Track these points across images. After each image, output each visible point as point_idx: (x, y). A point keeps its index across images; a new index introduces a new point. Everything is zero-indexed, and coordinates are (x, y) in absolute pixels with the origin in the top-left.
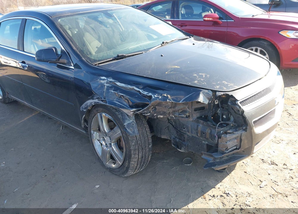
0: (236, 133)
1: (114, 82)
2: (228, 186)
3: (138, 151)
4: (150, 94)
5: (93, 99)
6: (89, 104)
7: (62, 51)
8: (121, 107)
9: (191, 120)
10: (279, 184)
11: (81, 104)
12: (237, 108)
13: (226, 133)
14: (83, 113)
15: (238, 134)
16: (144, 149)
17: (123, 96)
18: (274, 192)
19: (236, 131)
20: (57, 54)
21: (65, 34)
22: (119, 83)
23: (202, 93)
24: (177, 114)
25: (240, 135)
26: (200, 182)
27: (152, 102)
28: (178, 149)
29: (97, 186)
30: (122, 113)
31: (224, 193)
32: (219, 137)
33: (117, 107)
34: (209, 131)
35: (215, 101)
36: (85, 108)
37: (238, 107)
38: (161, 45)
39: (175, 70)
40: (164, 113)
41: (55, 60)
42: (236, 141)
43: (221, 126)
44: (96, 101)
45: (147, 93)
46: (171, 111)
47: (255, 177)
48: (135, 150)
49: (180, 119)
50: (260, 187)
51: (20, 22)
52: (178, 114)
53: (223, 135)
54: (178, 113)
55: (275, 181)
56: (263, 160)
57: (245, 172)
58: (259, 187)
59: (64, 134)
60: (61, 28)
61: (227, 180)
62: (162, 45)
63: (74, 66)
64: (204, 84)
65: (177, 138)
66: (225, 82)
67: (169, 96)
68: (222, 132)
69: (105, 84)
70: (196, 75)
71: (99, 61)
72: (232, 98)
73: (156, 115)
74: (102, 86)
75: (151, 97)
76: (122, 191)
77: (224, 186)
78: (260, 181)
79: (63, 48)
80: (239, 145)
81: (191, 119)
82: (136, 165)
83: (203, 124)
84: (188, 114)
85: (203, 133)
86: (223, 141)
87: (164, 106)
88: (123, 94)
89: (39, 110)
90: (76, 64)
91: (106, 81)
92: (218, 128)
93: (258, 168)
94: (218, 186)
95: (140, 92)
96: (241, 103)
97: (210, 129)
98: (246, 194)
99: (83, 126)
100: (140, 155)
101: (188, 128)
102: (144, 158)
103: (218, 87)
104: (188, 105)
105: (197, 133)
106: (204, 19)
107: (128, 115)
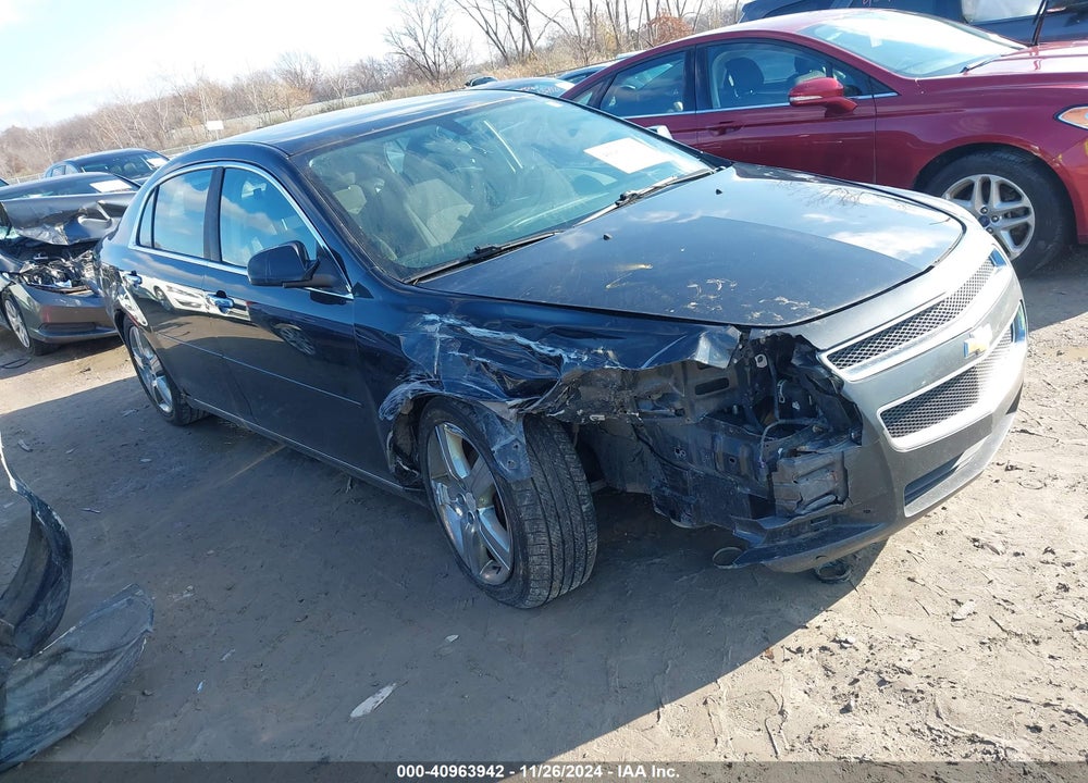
0: (827, 450)
1: (459, 326)
2: (848, 622)
3: (543, 522)
4: (559, 352)
5: (408, 381)
6: (398, 398)
7: (320, 251)
8: (480, 397)
9: (691, 422)
10: (1018, 607)
11: (379, 403)
12: (819, 374)
13: (794, 453)
14: (387, 425)
15: (832, 453)
16: (564, 516)
17: (485, 364)
18: (995, 631)
19: (827, 445)
20: (307, 262)
21: (326, 199)
22: (475, 329)
23: (706, 336)
24: (646, 407)
25: (838, 458)
26: (760, 613)
27: (564, 375)
28: (673, 521)
29: (452, 638)
30: (487, 416)
31: (834, 641)
32: (773, 468)
33: (472, 398)
34: (746, 454)
35: (756, 359)
36: (391, 412)
37: (822, 371)
38: (615, 206)
39: (637, 275)
40: (604, 407)
41: (300, 279)
42: (829, 477)
43: (781, 431)
44: (417, 385)
45: (550, 349)
46: (627, 400)
47: (940, 592)
48: (534, 520)
49: (659, 421)
50: (953, 620)
51: (209, 179)
52: (651, 407)
53: (783, 460)
54: (649, 402)
55: (1005, 601)
56: (975, 540)
57: (909, 579)
58: (949, 618)
59: (357, 500)
60: (314, 184)
61: (847, 601)
62: (617, 204)
63: (353, 292)
64: (716, 311)
65: (665, 485)
66: (784, 299)
67: (610, 353)
68: (780, 451)
69: (437, 335)
70: (696, 286)
71: (423, 269)
72: (803, 346)
73: (582, 415)
74: (429, 341)
75: (560, 359)
76: (522, 646)
77: (836, 621)
78: (957, 602)
79: (322, 244)
80: (841, 489)
81: (690, 420)
82: (548, 568)
83: (726, 431)
84: (678, 405)
85: (730, 459)
86: (786, 477)
87: (600, 384)
88: (484, 360)
89: (285, 441)
90: (358, 285)
91: (437, 326)
92: (766, 440)
93: (954, 565)
94: (818, 620)
95: (529, 347)
96: (830, 357)
97: (746, 445)
98: (904, 640)
99: (392, 467)
100: (555, 535)
101: (685, 447)
102: (571, 544)
103: (757, 315)
104: (673, 376)
105: (714, 462)
106: (792, 99)
107: (501, 419)
